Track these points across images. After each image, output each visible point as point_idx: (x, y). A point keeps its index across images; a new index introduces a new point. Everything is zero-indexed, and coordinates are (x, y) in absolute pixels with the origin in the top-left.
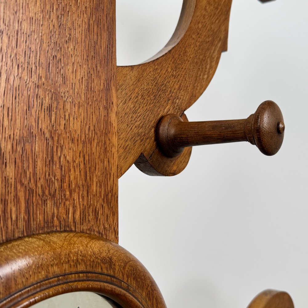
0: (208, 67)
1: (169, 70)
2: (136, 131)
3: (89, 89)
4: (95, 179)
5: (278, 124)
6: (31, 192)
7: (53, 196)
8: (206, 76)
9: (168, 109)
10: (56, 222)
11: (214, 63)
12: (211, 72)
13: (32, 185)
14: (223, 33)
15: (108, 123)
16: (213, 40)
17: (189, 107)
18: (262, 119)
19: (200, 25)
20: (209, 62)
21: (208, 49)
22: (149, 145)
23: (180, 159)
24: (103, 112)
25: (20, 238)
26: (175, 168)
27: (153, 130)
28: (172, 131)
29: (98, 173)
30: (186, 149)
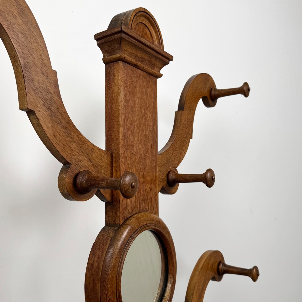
0: (185, 148)
1: (171, 152)
2: (161, 178)
3: (152, 166)
4: (153, 196)
5: (213, 177)
6: (140, 199)
7: (144, 201)
8: (184, 152)
9: (171, 168)
10: (145, 209)
11: (187, 146)
12: (186, 150)
13: (140, 198)
14: (191, 131)
15: (156, 177)
16: (187, 136)
17: (178, 166)
18: (207, 175)
19: (182, 131)
20: (185, 145)
21: (185, 140)
22: (165, 183)
23: (175, 187)
24: (155, 173)
25: (138, 213)
26: (173, 191)
27: (166, 177)
28: (174, 177)
29: (154, 194)
30: (177, 184)
